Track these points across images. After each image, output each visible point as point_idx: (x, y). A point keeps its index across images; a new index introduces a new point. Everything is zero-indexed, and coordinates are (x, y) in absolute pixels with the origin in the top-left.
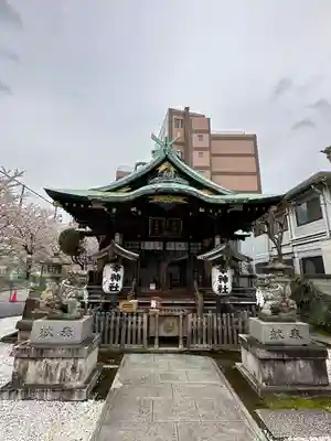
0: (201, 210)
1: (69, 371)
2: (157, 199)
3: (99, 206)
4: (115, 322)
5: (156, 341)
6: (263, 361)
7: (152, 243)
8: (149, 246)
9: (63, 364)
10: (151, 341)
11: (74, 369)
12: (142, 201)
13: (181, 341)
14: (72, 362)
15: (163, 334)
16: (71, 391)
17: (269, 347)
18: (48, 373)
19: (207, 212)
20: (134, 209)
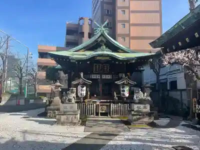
0: (117, 63)
2: (98, 58)
3: (74, 61)
7: (95, 75)
8: (94, 77)
9: (71, 116)
11: (75, 118)
12: (92, 59)
14: (74, 116)
16: (75, 123)
18: (67, 119)
19: (119, 63)
20: (88, 62)
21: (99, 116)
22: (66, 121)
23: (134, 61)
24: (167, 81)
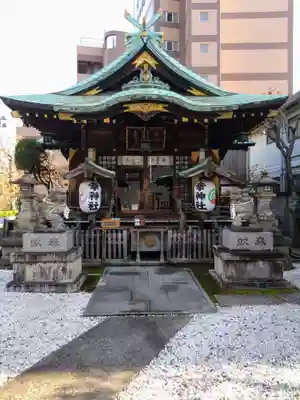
0: (185, 120)
1: (60, 271)
2: (133, 108)
3: (68, 118)
4: (95, 239)
5: (138, 255)
6: (227, 262)
7: (130, 158)
8: (127, 161)
9: (55, 266)
10: (133, 255)
11: (64, 270)
13: (162, 256)
14: (62, 264)
16: (64, 285)
17: (235, 252)
18: (43, 273)
19: (191, 121)
20: (107, 120)
21: (138, 260)
22: (39, 279)
23: (229, 116)
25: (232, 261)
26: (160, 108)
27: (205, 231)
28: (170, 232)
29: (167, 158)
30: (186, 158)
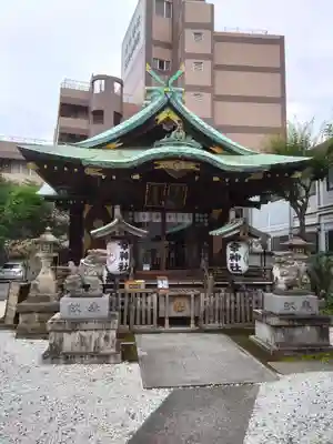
0: (216, 179)
2: (162, 165)
5: (167, 321)
10: (161, 321)
12: (147, 167)
13: (192, 321)
15: (174, 314)
17: (281, 316)
20: (136, 177)
21: (167, 327)
23: (260, 176)
24: (319, 230)
25: (280, 327)
26: (191, 166)
27: (238, 294)
28: (202, 295)
29: (186, 215)
30: (206, 215)
